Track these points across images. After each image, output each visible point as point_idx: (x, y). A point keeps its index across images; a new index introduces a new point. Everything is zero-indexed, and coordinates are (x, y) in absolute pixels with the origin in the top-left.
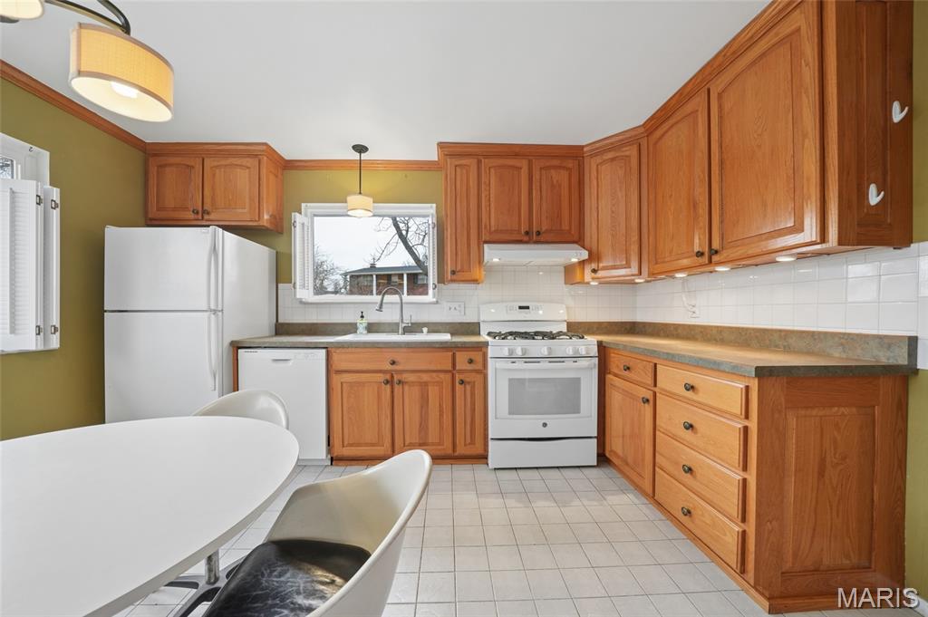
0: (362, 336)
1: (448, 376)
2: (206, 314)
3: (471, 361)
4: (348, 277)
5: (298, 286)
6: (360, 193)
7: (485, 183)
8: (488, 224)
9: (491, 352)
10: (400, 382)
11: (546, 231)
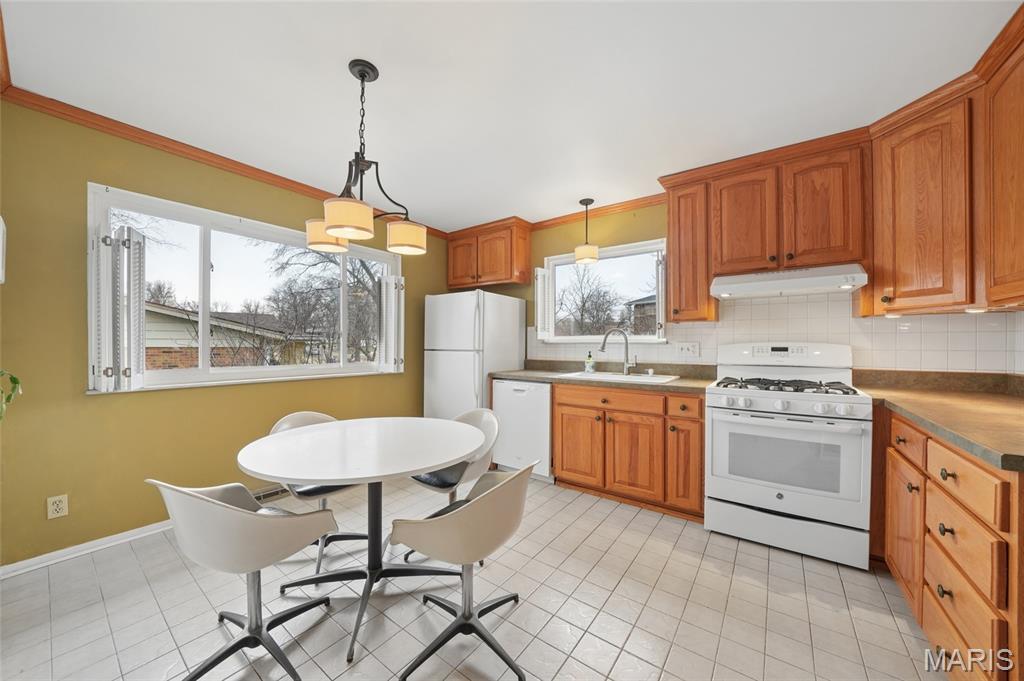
0: (589, 375)
1: (660, 421)
2: (472, 353)
3: (684, 408)
4: (633, 306)
5: (539, 329)
6: (587, 243)
7: (715, 209)
8: (719, 255)
9: (709, 400)
10: (610, 420)
11: (804, 253)
